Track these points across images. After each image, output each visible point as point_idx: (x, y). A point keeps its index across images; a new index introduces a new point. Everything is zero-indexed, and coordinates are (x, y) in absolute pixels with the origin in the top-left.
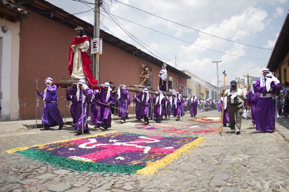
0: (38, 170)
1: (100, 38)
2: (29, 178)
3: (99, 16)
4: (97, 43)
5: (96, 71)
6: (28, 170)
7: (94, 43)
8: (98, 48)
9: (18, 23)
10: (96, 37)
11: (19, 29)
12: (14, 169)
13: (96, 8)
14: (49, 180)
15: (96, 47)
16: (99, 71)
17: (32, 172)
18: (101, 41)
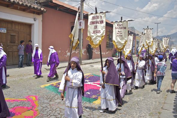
0: (55, 97)
1: (83, 20)
2: (52, 101)
3: (83, 8)
4: (81, 23)
5: (81, 38)
6: (51, 97)
7: (80, 23)
8: (82, 26)
9: (41, 16)
10: (81, 19)
11: (42, 18)
12: (46, 97)
13: (81, 3)
14: (59, 103)
15: (81, 25)
16: (82, 38)
17: (52, 98)
18: (84, 21)
